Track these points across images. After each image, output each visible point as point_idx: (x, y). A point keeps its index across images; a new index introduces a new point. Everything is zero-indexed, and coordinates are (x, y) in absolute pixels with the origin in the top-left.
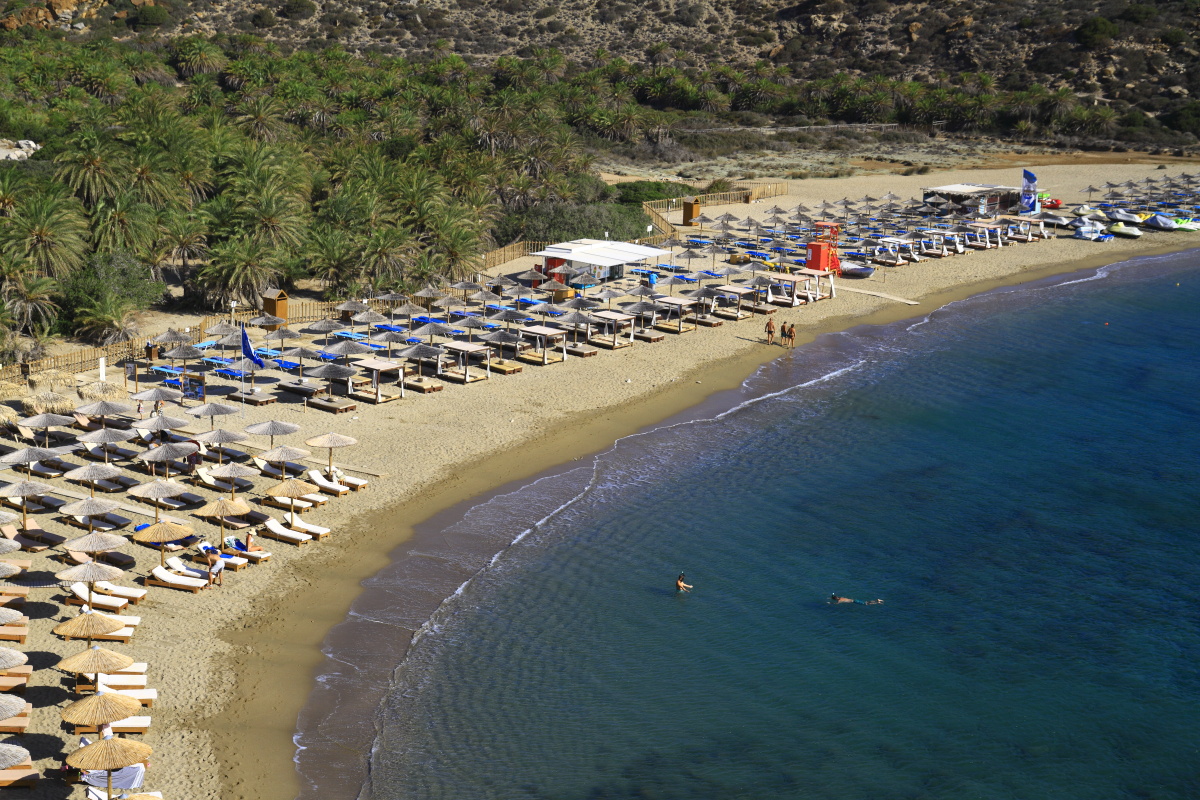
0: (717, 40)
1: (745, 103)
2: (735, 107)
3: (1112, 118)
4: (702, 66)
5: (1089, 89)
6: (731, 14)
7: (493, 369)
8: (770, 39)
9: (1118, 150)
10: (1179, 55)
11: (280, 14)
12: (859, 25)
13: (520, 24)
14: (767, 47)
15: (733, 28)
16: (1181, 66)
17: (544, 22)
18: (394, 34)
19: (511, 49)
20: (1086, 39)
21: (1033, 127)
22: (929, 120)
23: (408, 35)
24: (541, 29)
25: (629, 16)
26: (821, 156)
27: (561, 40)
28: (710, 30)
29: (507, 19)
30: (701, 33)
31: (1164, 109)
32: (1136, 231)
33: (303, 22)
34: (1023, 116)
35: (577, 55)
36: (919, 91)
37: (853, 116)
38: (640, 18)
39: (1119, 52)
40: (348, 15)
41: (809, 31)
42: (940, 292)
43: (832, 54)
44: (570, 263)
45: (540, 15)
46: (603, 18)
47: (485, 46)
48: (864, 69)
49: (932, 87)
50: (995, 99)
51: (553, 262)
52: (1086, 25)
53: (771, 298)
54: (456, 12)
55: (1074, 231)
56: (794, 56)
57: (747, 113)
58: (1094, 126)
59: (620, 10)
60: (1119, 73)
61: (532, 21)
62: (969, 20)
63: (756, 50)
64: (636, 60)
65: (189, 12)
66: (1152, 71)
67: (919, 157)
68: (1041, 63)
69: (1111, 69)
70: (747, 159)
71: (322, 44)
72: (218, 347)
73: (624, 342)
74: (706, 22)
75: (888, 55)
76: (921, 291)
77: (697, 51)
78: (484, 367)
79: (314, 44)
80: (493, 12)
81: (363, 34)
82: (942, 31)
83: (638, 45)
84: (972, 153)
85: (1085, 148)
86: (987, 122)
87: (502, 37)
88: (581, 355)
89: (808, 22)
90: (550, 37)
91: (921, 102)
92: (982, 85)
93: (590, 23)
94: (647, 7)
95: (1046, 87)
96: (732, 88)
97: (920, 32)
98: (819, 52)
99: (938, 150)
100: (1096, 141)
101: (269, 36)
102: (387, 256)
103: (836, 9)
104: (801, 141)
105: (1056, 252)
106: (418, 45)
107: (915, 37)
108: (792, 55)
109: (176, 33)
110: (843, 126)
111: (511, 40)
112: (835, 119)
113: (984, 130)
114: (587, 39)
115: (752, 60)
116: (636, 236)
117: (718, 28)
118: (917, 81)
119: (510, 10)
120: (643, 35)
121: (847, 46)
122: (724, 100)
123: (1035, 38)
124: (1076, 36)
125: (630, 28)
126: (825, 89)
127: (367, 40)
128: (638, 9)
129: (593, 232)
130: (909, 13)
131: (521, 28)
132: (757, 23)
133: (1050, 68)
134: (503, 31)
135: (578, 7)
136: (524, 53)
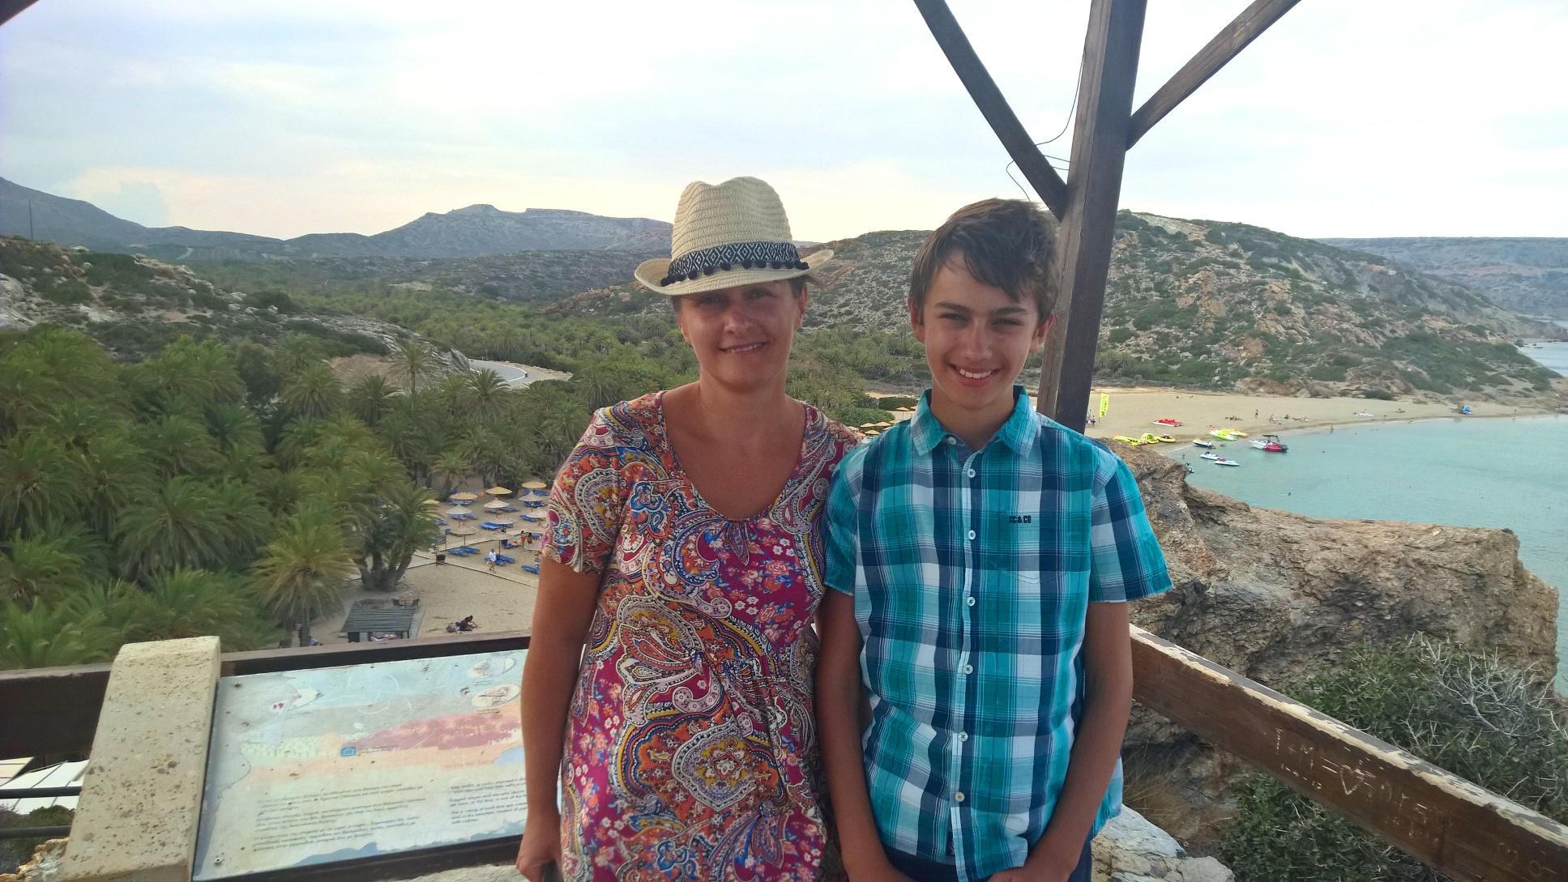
3: (1152, 368)
10: (1188, 335)
13: (830, 311)
16: (1188, 341)
17: (843, 310)
19: (823, 325)
20: (1139, 325)
24: (841, 314)
25: (889, 308)
27: (851, 320)
31: (1179, 364)
38: (896, 308)
39: (1155, 332)
45: (840, 307)
46: (875, 309)
52: (1139, 318)
58: (1143, 373)
60: (1155, 344)
64: (891, 330)
80: (815, 305)
83: (892, 323)
90: (846, 318)
93: (867, 312)
111: (826, 320)
114: (866, 320)
119: (824, 304)
124: (1134, 324)
125: (888, 314)
128: (894, 303)
133: (1119, 340)
134: (820, 315)
135: (860, 303)
136: (831, 327)
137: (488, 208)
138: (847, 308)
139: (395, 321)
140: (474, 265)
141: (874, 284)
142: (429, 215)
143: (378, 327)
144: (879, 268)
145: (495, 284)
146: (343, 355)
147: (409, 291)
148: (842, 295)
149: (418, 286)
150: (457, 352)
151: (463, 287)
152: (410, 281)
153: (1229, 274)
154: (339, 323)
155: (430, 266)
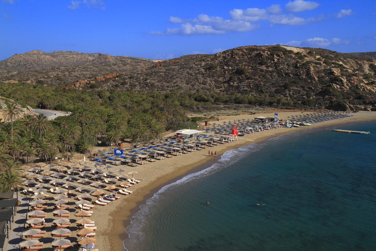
0: (211, 88)
1: (217, 100)
2: (215, 101)
3: (292, 103)
4: (208, 93)
5: (287, 97)
6: (214, 82)
7: (166, 157)
8: (222, 87)
9: (293, 109)
10: (304, 90)
11: (121, 84)
12: (240, 84)
14: (221, 89)
15: (214, 85)
16: (305, 92)
18: (144, 88)
19: (168, 90)
20: (286, 87)
21: (276, 105)
22: (255, 103)
23: (147, 88)
24: (175, 86)
25: (193, 83)
26: (233, 111)
27: (179, 88)
28: (209, 86)
29: (167, 84)
30: (207, 86)
31: (302, 101)
32: (298, 126)
33: (126, 86)
34: (274, 102)
35: (182, 91)
36: (252, 97)
37: (239, 103)
38: (195, 83)
39: (292, 89)
40: (135, 84)
41: (230, 86)
42: (259, 139)
43: (235, 90)
44: (182, 134)
45: (174, 83)
46: (187, 84)
47: (163, 90)
48: (241, 93)
49: (255, 97)
50: (268, 99)
51: (178, 134)
52: (286, 84)
53: (224, 141)
54: (157, 83)
55: (285, 126)
56: (227, 91)
57: (217, 102)
58: (288, 104)
59: (191, 82)
60: (293, 94)
61: (173, 85)
62: (262, 83)
63: (219, 89)
64: (194, 92)
65: (102, 85)
66: (299, 93)
67: (253, 111)
68: (277, 92)
69: (291, 93)
70: (218, 112)
71: (130, 90)
72: (108, 153)
73: (194, 150)
74: (209, 84)
75: (246, 90)
76: (255, 138)
77: (207, 90)
78: (164, 156)
79: (128, 90)
80: (165, 83)
81: (138, 88)
82: (257, 85)
83: (195, 89)
84: (264, 110)
85: (287, 109)
86: (267, 104)
87: (166, 88)
88: (185, 153)
89: (229, 84)
90: (176, 88)
91: (253, 100)
92: (266, 96)
93: (185, 85)
94: (196, 81)
95: (279, 96)
96: (214, 97)
97: (252, 86)
98: (232, 90)
99: (257, 109)
100: (289, 107)
101: (119, 89)
102: (144, 134)
103: (235, 81)
104: (229, 108)
105: (282, 130)
106: (149, 90)
107: (251, 87)
108: (226, 90)
109: (100, 89)
110: (237, 105)
112: (236, 103)
113: (266, 105)
114: (184, 88)
115: (218, 92)
116: (195, 128)
117: (211, 85)
118: (253, 95)
119: (168, 82)
120: (195, 87)
121: (237, 89)
122: (213, 100)
123: (276, 87)
124: (284, 86)
125: (193, 86)
126: (233, 97)
127: (139, 89)
129: (186, 128)
130: (250, 82)
131: (170, 86)
132: (219, 84)
133: (279, 93)
135: (182, 82)
138: (176, 84)
141: (187, 75)
142: (16, 54)
144: (188, 69)
145: (42, 79)
147: (9, 84)
148: (174, 79)
149: (12, 81)
150: (28, 107)
151: (30, 81)
152: (9, 79)
153: (318, 67)
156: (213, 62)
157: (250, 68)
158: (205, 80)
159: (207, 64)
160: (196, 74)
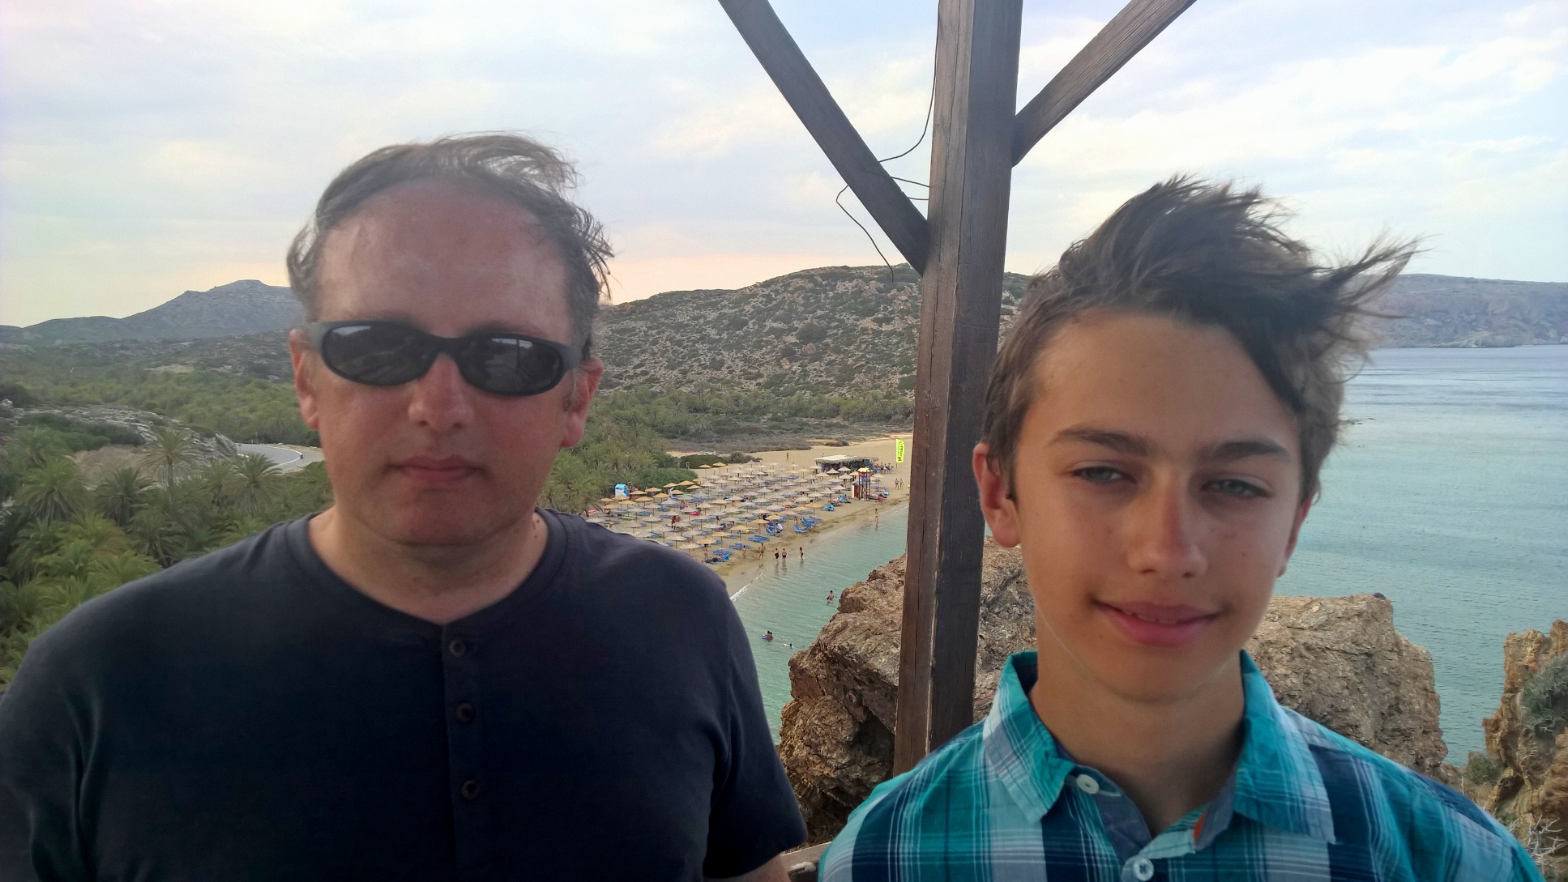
0: (733, 378)
4: (726, 392)
6: (741, 364)
13: (625, 372)
14: (760, 380)
15: (741, 370)
19: (620, 387)
24: (636, 375)
25: (685, 367)
26: (793, 438)
27: (647, 380)
28: (730, 372)
29: (617, 370)
30: (724, 373)
38: (691, 366)
45: (636, 367)
46: (671, 368)
59: (680, 363)
63: (754, 382)
64: (689, 389)
74: (727, 368)
77: (723, 383)
86: (877, 416)
90: (642, 379)
93: (663, 372)
94: (694, 361)
99: (855, 432)
111: (621, 381)
114: (662, 380)
117: (733, 371)
119: (618, 365)
125: (684, 372)
131: (625, 375)
134: (615, 377)
135: (656, 363)
136: (629, 388)
137: (255, 284)
138: (643, 369)
139: (151, 407)
140: (241, 344)
141: (668, 344)
142: (188, 293)
143: (130, 415)
144: (673, 328)
145: (264, 362)
146: (89, 447)
147: (167, 375)
148: (637, 356)
149: (178, 369)
150: (223, 438)
151: (230, 367)
152: (168, 363)
154: (85, 413)
155: (192, 346)
156: (736, 310)
157: (833, 325)
158: (719, 358)
159: (722, 316)
160: (694, 342)
